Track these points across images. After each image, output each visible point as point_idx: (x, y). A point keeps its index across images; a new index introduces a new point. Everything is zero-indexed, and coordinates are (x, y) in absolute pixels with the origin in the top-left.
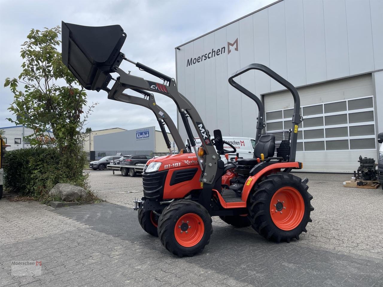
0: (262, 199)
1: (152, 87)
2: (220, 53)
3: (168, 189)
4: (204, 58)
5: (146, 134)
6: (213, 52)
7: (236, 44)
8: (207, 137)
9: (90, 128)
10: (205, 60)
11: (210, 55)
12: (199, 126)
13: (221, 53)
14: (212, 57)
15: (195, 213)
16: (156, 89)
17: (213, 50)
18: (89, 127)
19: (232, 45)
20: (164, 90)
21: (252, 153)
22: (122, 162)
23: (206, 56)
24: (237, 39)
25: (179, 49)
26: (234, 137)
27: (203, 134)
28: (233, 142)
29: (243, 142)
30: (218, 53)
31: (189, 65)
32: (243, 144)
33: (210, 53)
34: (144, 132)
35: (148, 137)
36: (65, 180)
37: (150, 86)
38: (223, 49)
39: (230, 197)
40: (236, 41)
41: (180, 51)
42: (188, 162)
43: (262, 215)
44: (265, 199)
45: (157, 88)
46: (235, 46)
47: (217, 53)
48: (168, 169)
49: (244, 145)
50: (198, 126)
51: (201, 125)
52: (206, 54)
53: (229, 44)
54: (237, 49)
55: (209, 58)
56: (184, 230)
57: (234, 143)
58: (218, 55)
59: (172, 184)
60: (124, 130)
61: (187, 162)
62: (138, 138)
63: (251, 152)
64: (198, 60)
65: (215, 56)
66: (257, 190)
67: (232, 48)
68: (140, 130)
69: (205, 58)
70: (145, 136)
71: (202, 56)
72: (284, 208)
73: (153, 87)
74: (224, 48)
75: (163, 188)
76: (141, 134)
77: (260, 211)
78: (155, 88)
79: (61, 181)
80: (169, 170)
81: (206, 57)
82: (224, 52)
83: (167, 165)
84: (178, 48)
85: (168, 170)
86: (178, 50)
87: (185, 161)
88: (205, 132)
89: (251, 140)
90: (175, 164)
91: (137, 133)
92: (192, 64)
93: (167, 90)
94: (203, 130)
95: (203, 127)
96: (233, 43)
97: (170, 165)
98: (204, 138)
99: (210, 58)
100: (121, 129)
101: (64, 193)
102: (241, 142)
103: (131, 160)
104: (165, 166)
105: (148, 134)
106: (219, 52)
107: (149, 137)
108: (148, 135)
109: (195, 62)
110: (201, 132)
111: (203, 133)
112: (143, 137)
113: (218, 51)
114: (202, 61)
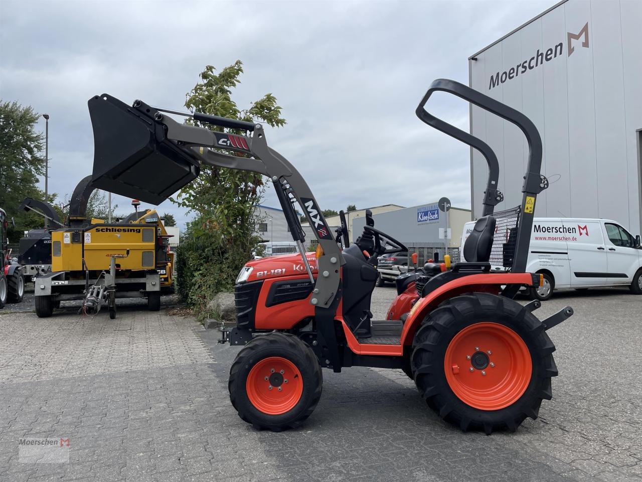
0: (427, 342)
1: (220, 142)
2: (553, 55)
3: (262, 313)
4: (521, 69)
5: (434, 214)
6: (538, 56)
7: (584, 34)
8: (321, 223)
9: (354, 206)
10: (523, 72)
11: (533, 63)
12: (306, 205)
13: (555, 56)
14: (537, 65)
15: (285, 357)
16: (228, 145)
17: (538, 51)
18: (352, 204)
19: (577, 37)
20: (241, 145)
21: (605, 250)
22: (382, 262)
23: (525, 65)
24: (587, 25)
25: (476, 59)
26: (562, 219)
27: (313, 219)
28: (561, 228)
29: (585, 227)
30: (548, 57)
31: (494, 86)
32: (584, 232)
33: (533, 58)
34: (430, 211)
35: (436, 219)
36: (230, 288)
37: (218, 141)
38: (559, 48)
39: (389, 333)
40: (585, 29)
41: (478, 62)
42: (299, 268)
43: (427, 374)
44: (433, 343)
45: (230, 143)
46: (582, 39)
47: (546, 56)
48: (264, 279)
49: (587, 234)
50: (304, 205)
51: (310, 204)
52: (526, 62)
53: (571, 36)
54: (586, 44)
55: (531, 68)
56: (276, 385)
57: (561, 230)
58: (547, 60)
59: (269, 304)
60: (402, 207)
61: (297, 268)
62: (420, 221)
63: (603, 249)
64: (509, 75)
65: (542, 63)
66: (425, 324)
67: (577, 44)
68: (423, 207)
69: (524, 69)
70: (433, 218)
71: (518, 67)
72: (491, 365)
73: (223, 142)
74: (561, 45)
75: (254, 311)
76: (426, 214)
77: (423, 366)
78: (225, 144)
79: (224, 289)
80: (266, 280)
81: (526, 67)
82: (561, 53)
83: (262, 273)
84: (474, 58)
85: (262, 281)
86: (473, 61)
87: (294, 265)
88: (318, 215)
89: (605, 224)
90: (276, 271)
91: (418, 213)
92: (498, 85)
93: (247, 145)
94: (315, 212)
95: (315, 207)
96: (577, 34)
97: (266, 272)
98: (316, 225)
99: (533, 67)
100: (397, 206)
101: (223, 307)
102: (579, 227)
103: (395, 259)
104: (258, 273)
105: (438, 213)
106: (551, 53)
107: (438, 218)
108: (436, 216)
109: (503, 80)
110: (309, 216)
111: (315, 217)
112: (429, 220)
113: (549, 52)
114: (517, 75)
